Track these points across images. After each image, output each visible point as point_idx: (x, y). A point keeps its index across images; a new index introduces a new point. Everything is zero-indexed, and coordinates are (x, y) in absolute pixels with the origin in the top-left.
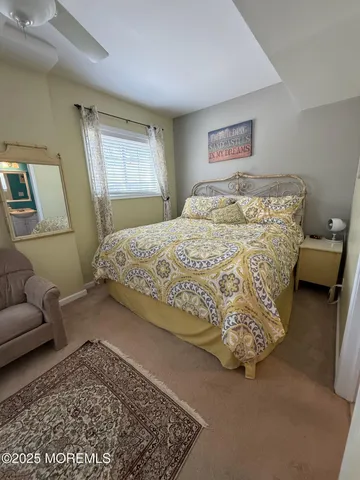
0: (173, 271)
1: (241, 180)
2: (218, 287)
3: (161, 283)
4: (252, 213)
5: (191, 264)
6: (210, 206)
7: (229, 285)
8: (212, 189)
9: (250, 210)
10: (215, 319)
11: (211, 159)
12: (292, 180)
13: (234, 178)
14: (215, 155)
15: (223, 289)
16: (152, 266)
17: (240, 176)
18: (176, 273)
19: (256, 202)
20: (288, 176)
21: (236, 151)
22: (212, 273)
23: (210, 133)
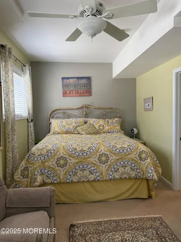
0: (111, 158)
1: (86, 109)
2: (138, 158)
3: (103, 168)
4: (101, 127)
5: (121, 151)
6: (74, 124)
7: (144, 156)
8: (66, 114)
9: (100, 126)
10: (139, 175)
11: (65, 94)
12: (112, 110)
13: (82, 107)
14: (68, 92)
15: (141, 159)
16: (94, 159)
17: (87, 107)
18: (113, 158)
19: (101, 122)
20: (111, 108)
21: (82, 92)
22: (134, 152)
23: (63, 78)
